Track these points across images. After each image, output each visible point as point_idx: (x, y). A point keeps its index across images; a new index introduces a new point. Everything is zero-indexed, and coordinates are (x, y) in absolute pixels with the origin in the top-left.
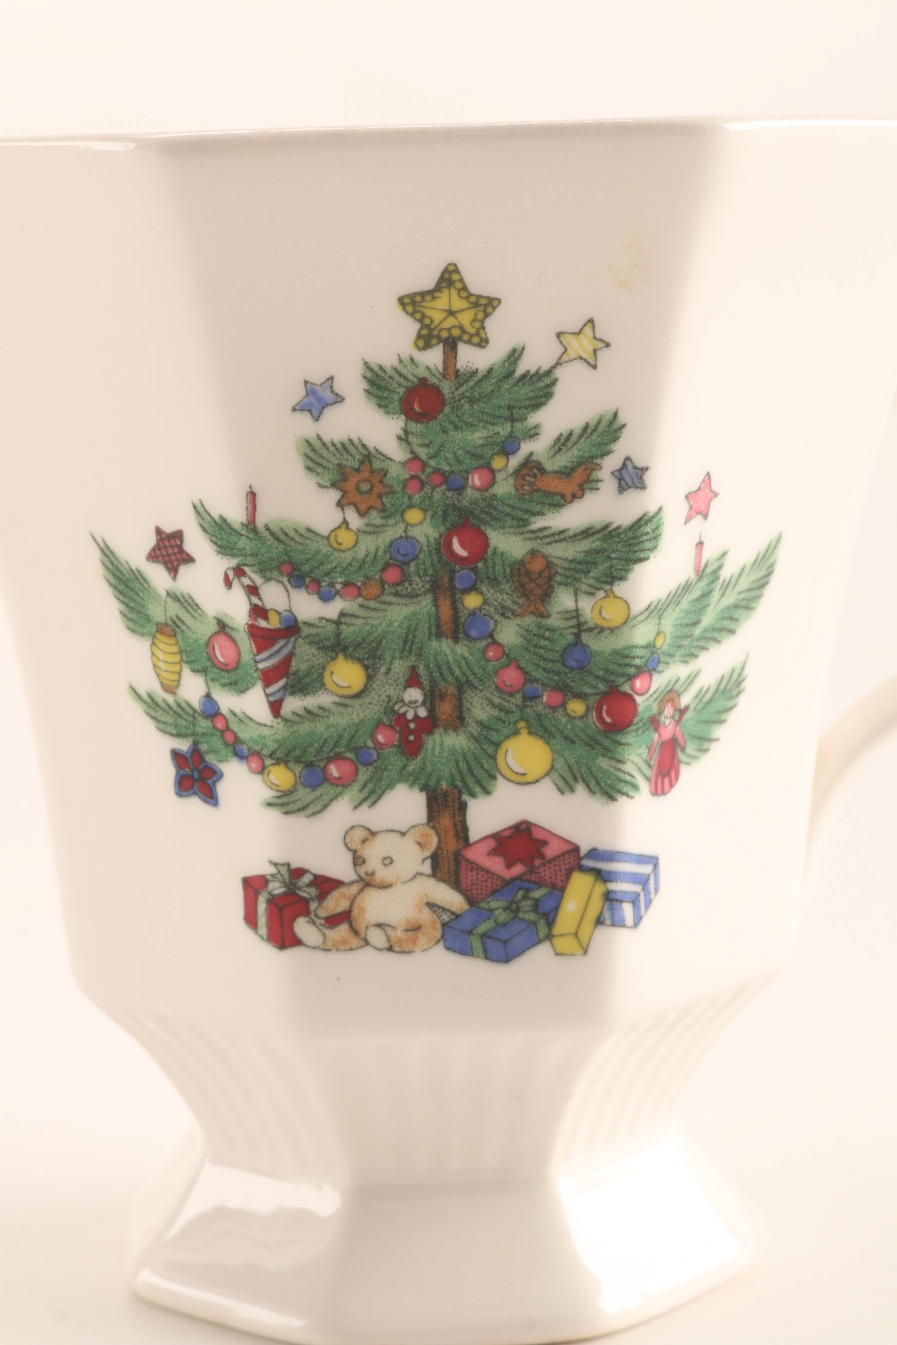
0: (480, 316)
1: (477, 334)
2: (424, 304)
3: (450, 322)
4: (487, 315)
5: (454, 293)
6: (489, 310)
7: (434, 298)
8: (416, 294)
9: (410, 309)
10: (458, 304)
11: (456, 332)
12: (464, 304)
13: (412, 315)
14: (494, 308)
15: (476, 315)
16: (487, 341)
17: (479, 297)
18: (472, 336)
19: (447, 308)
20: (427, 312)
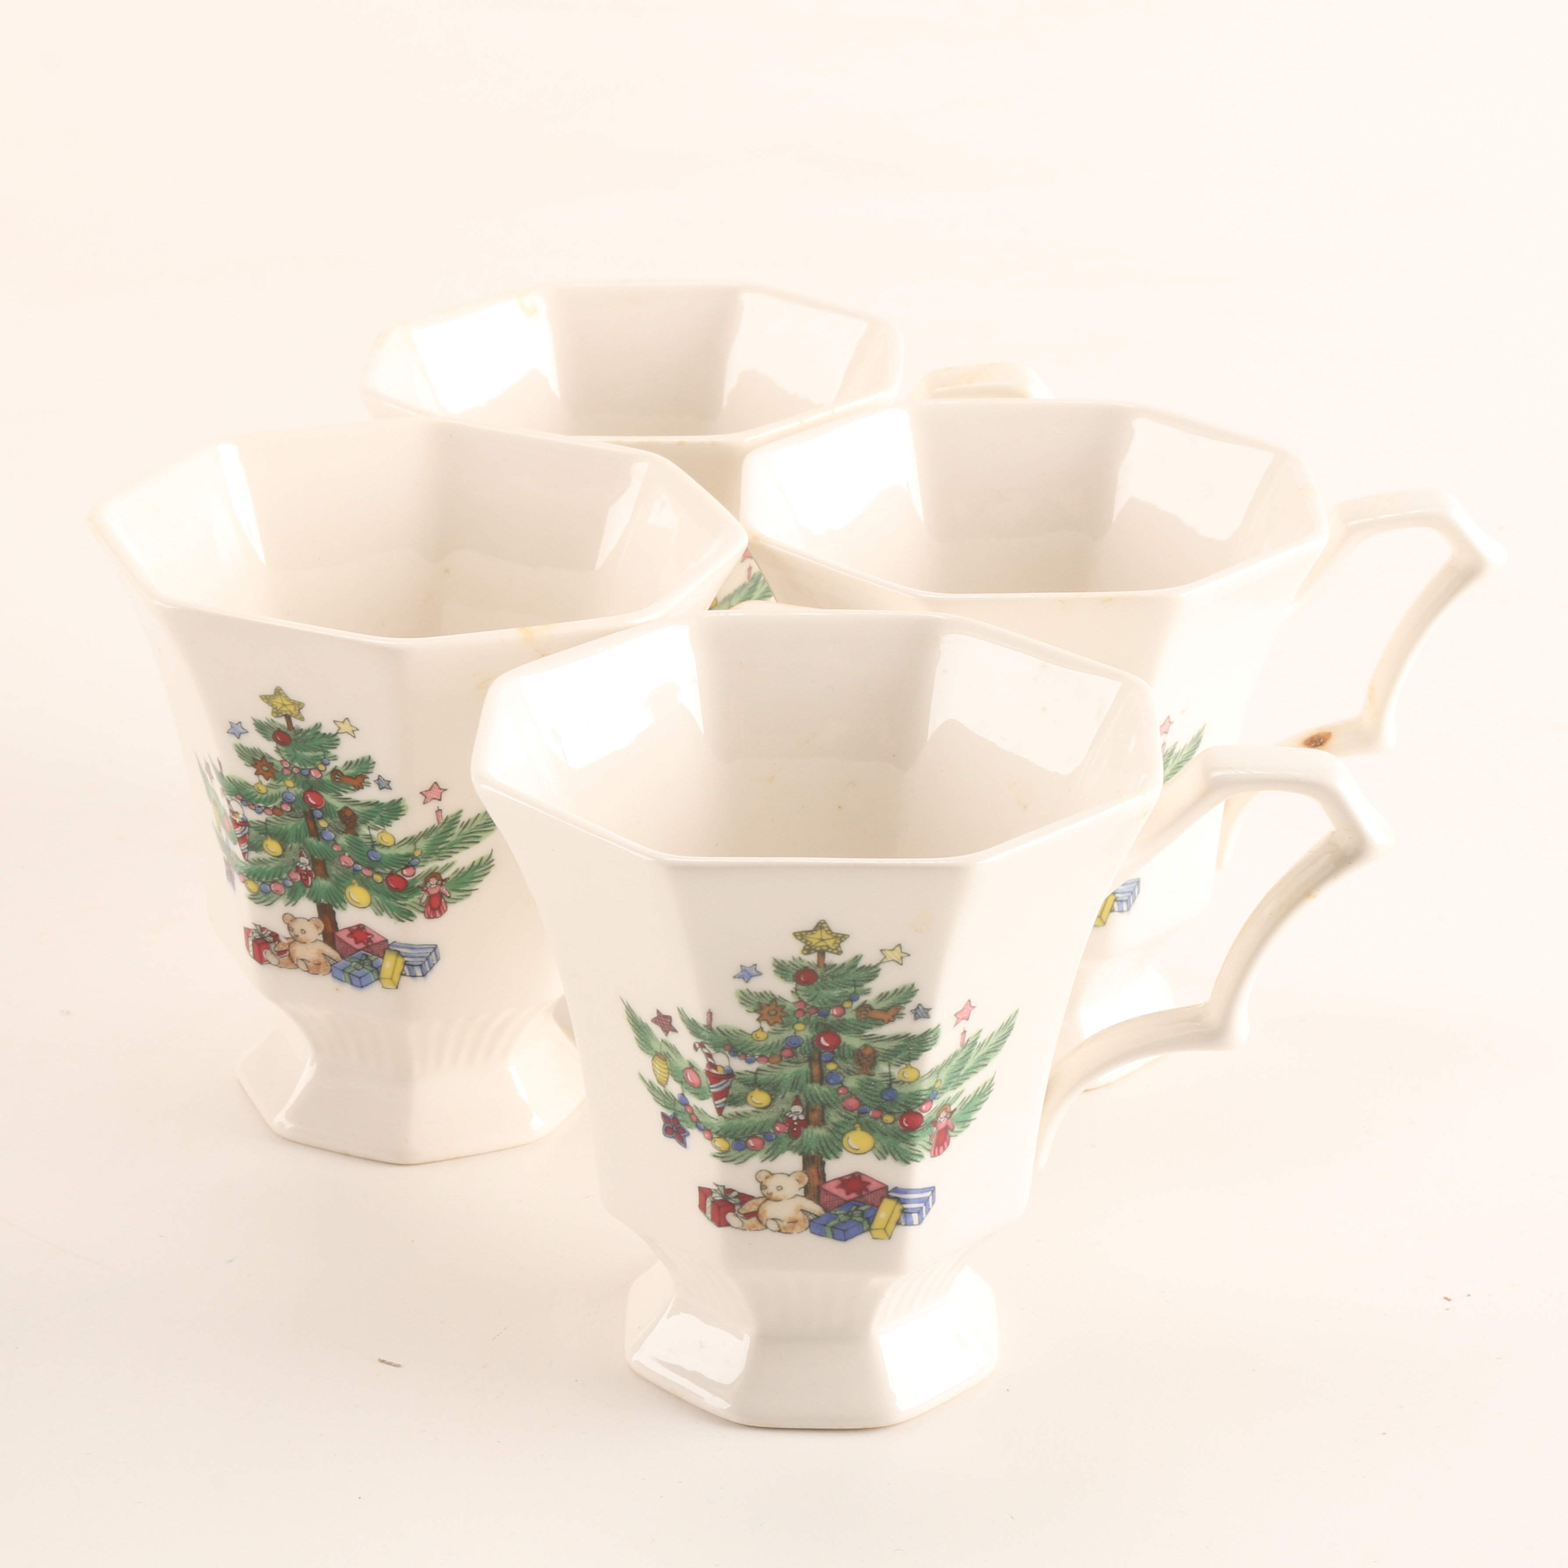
0: (838, 942)
1: (836, 949)
2: (807, 936)
3: (822, 944)
4: (842, 941)
5: (824, 932)
6: (843, 939)
7: (812, 934)
8: (803, 932)
9: (800, 938)
10: (825, 936)
11: (825, 948)
12: (830, 937)
13: (801, 940)
14: (846, 939)
15: (835, 941)
16: (841, 952)
17: (837, 934)
18: (834, 950)
19: (819, 937)
20: (809, 939)
